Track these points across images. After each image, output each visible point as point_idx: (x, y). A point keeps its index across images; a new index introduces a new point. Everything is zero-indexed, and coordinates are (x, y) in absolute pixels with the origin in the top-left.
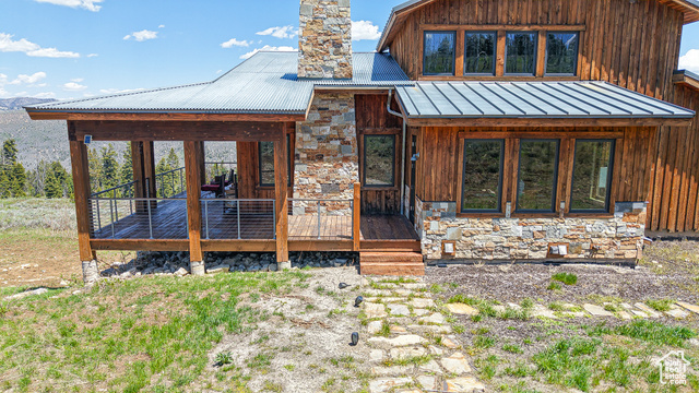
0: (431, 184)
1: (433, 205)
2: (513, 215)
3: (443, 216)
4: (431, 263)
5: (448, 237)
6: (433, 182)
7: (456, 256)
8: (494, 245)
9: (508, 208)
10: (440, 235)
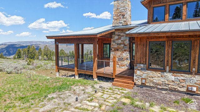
0: (137, 57)
1: (138, 65)
2: (170, 72)
3: (142, 69)
4: (138, 86)
5: (143, 77)
6: (138, 57)
7: (147, 85)
8: (161, 82)
9: (168, 68)
10: (141, 76)
